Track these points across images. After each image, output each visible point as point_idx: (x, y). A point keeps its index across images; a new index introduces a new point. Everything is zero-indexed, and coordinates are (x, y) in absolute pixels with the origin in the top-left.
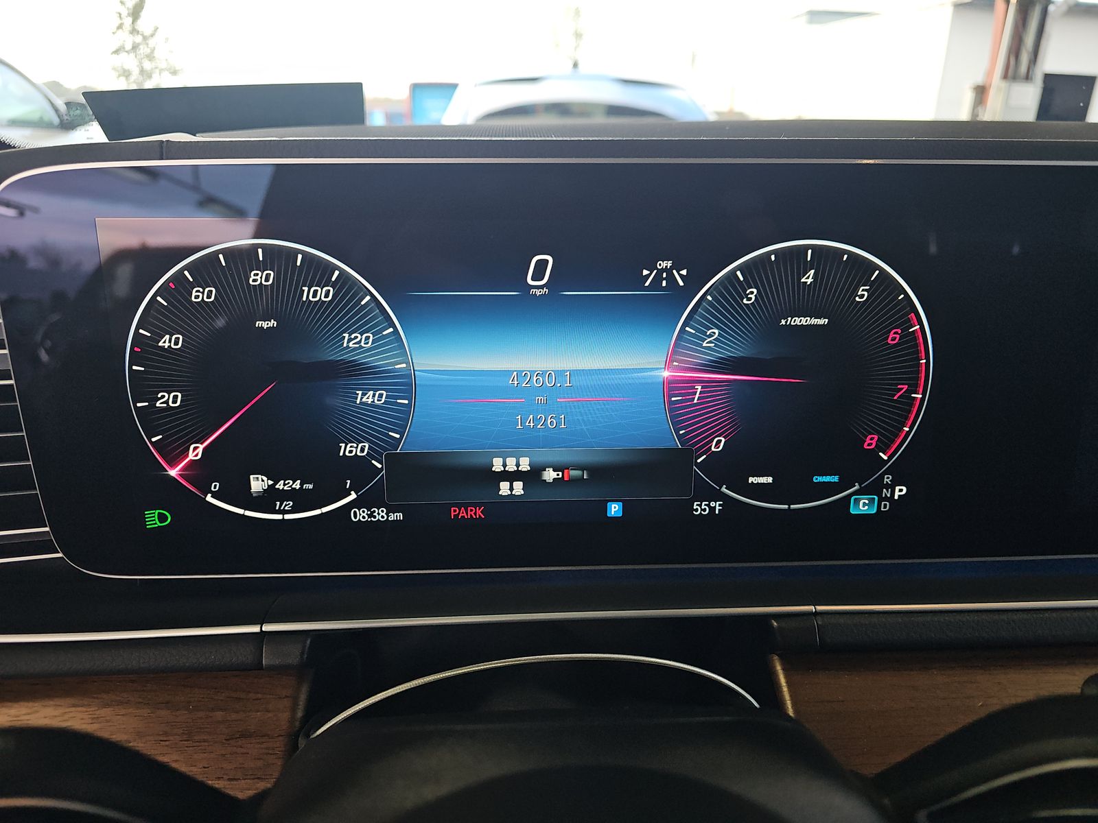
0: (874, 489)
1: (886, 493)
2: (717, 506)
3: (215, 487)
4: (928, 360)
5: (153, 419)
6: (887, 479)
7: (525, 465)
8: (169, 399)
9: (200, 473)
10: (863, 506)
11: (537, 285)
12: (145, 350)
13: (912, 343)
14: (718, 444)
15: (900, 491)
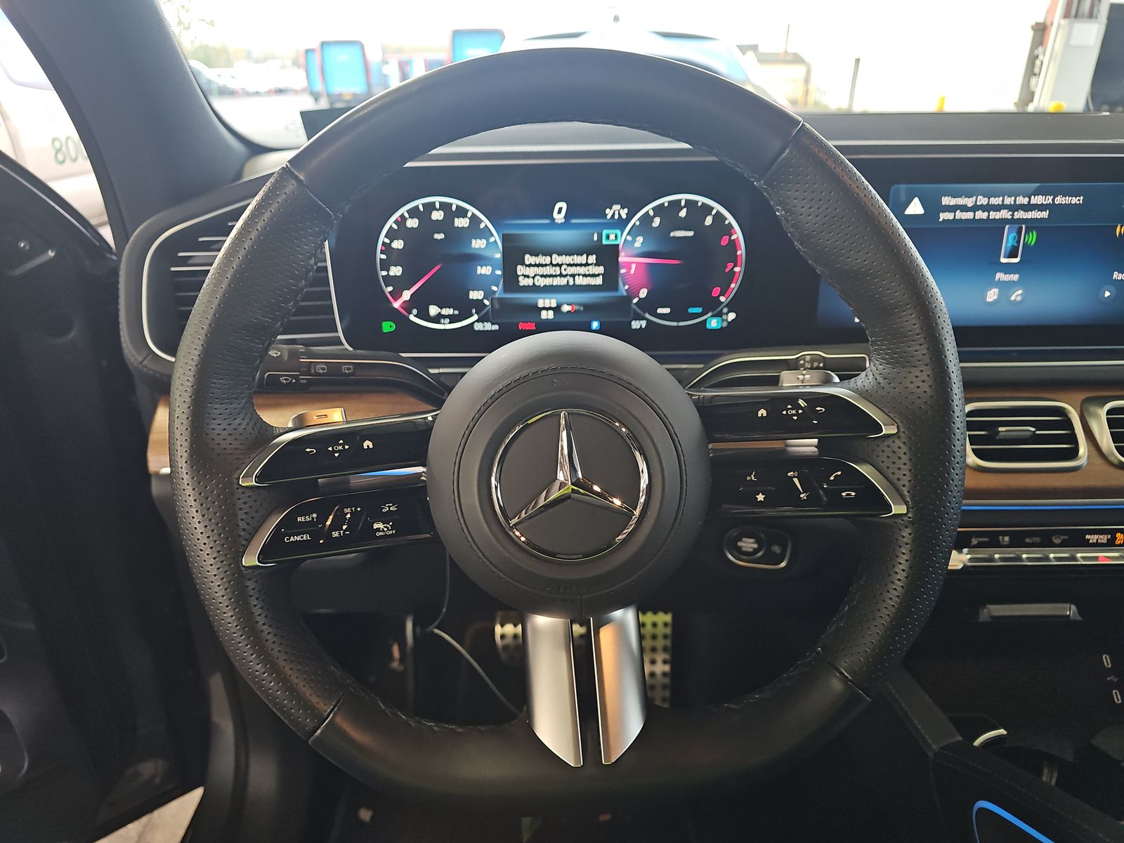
0: (720, 315)
1: (724, 317)
2: (644, 323)
3: (415, 311)
4: (742, 252)
5: (389, 280)
6: (725, 310)
7: (554, 305)
8: (396, 271)
9: (408, 306)
10: (714, 324)
11: (559, 218)
12: (387, 248)
13: (733, 245)
14: (643, 293)
15: (732, 316)
